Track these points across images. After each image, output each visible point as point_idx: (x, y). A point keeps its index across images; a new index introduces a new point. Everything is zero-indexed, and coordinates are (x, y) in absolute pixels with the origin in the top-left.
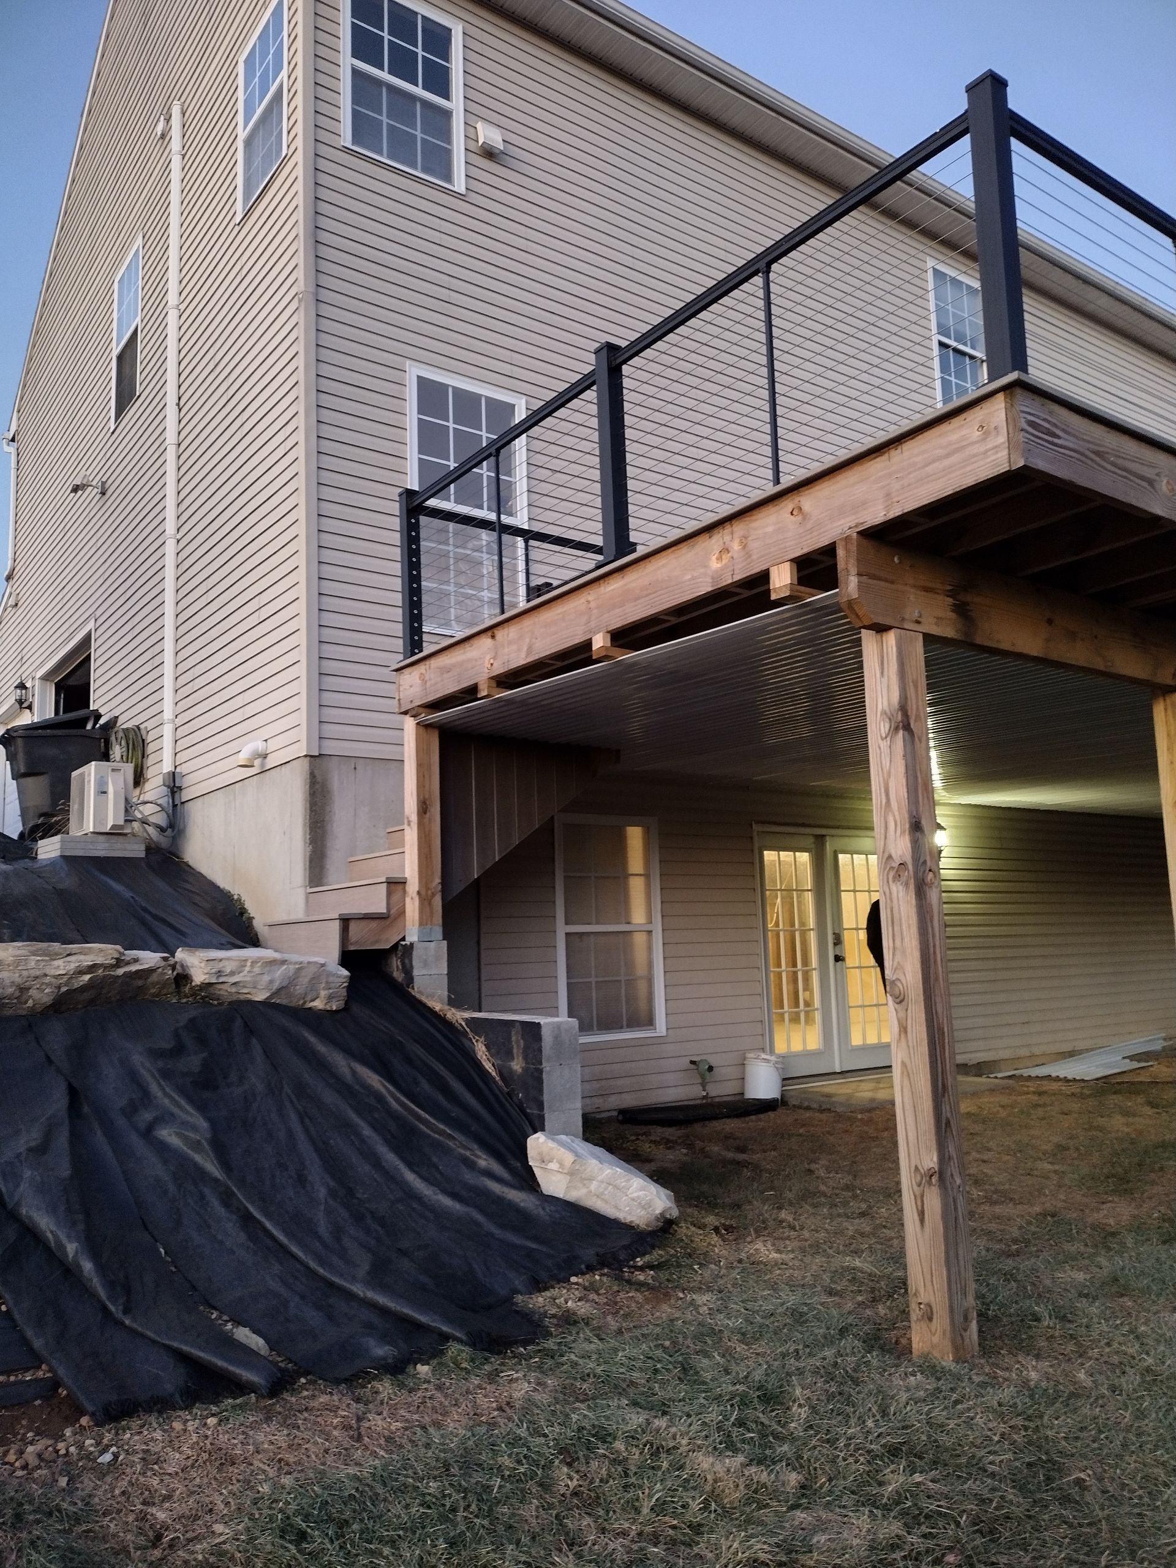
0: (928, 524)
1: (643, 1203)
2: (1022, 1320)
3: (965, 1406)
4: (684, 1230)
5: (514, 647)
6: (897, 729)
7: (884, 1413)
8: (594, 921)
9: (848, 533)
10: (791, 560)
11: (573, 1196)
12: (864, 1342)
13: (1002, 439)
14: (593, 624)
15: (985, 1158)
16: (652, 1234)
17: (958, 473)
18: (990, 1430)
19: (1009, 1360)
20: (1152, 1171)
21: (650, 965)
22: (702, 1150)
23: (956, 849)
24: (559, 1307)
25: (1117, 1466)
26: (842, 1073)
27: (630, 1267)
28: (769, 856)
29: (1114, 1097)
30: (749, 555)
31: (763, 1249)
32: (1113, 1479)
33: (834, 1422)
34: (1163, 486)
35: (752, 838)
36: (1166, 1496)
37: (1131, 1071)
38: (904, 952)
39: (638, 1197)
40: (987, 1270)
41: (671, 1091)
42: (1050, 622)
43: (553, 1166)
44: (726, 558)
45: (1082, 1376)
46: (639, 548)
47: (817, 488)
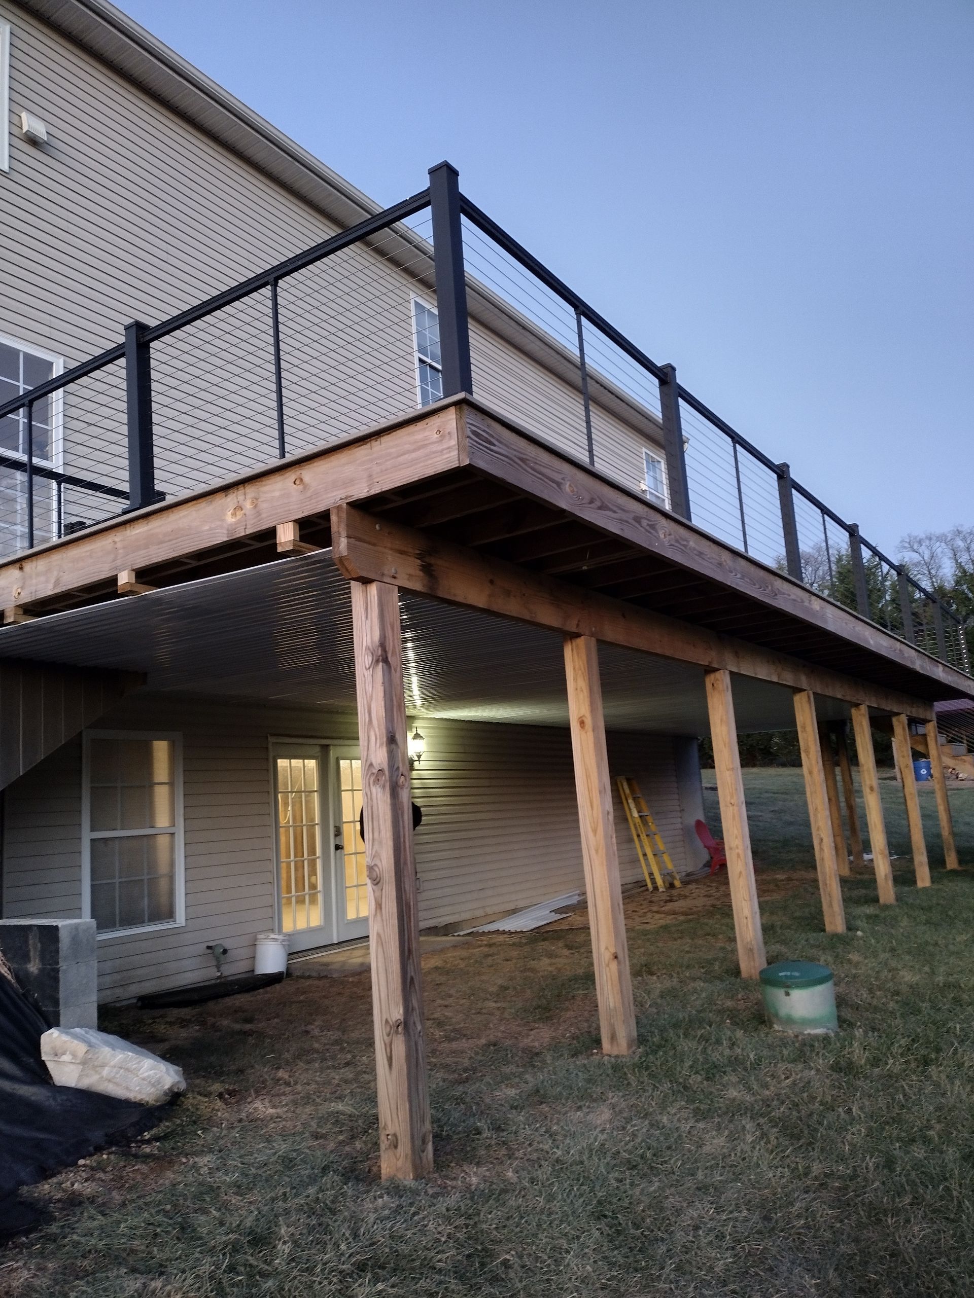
0: (400, 502)
1: (153, 1081)
2: (468, 1136)
3: (421, 1216)
4: (190, 1101)
5: (42, 579)
6: (377, 661)
7: (355, 1236)
8: (119, 826)
9: (340, 503)
10: (295, 521)
11: (85, 1083)
12: (343, 1175)
13: (454, 442)
14: (119, 562)
15: (446, 1003)
16: (160, 1108)
17: (422, 464)
18: (439, 1233)
19: (457, 1170)
20: (567, 1000)
21: (172, 864)
22: (213, 1025)
23: (432, 754)
24: (65, 1191)
25: (533, 1243)
26: (339, 943)
27: (137, 1142)
28: (282, 763)
29: (542, 943)
30: (259, 514)
31: (261, 1107)
32: (530, 1255)
33: (313, 1251)
34: (567, 488)
35: (267, 748)
36: (567, 1261)
37: (555, 921)
38: (380, 843)
39: (149, 1076)
40: (442, 1098)
41: (189, 975)
42: (492, 582)
43: (66, 1058)
44: (240, 514)
45: (510, 1174)
46: (167, 497)
47: (315, 464)
